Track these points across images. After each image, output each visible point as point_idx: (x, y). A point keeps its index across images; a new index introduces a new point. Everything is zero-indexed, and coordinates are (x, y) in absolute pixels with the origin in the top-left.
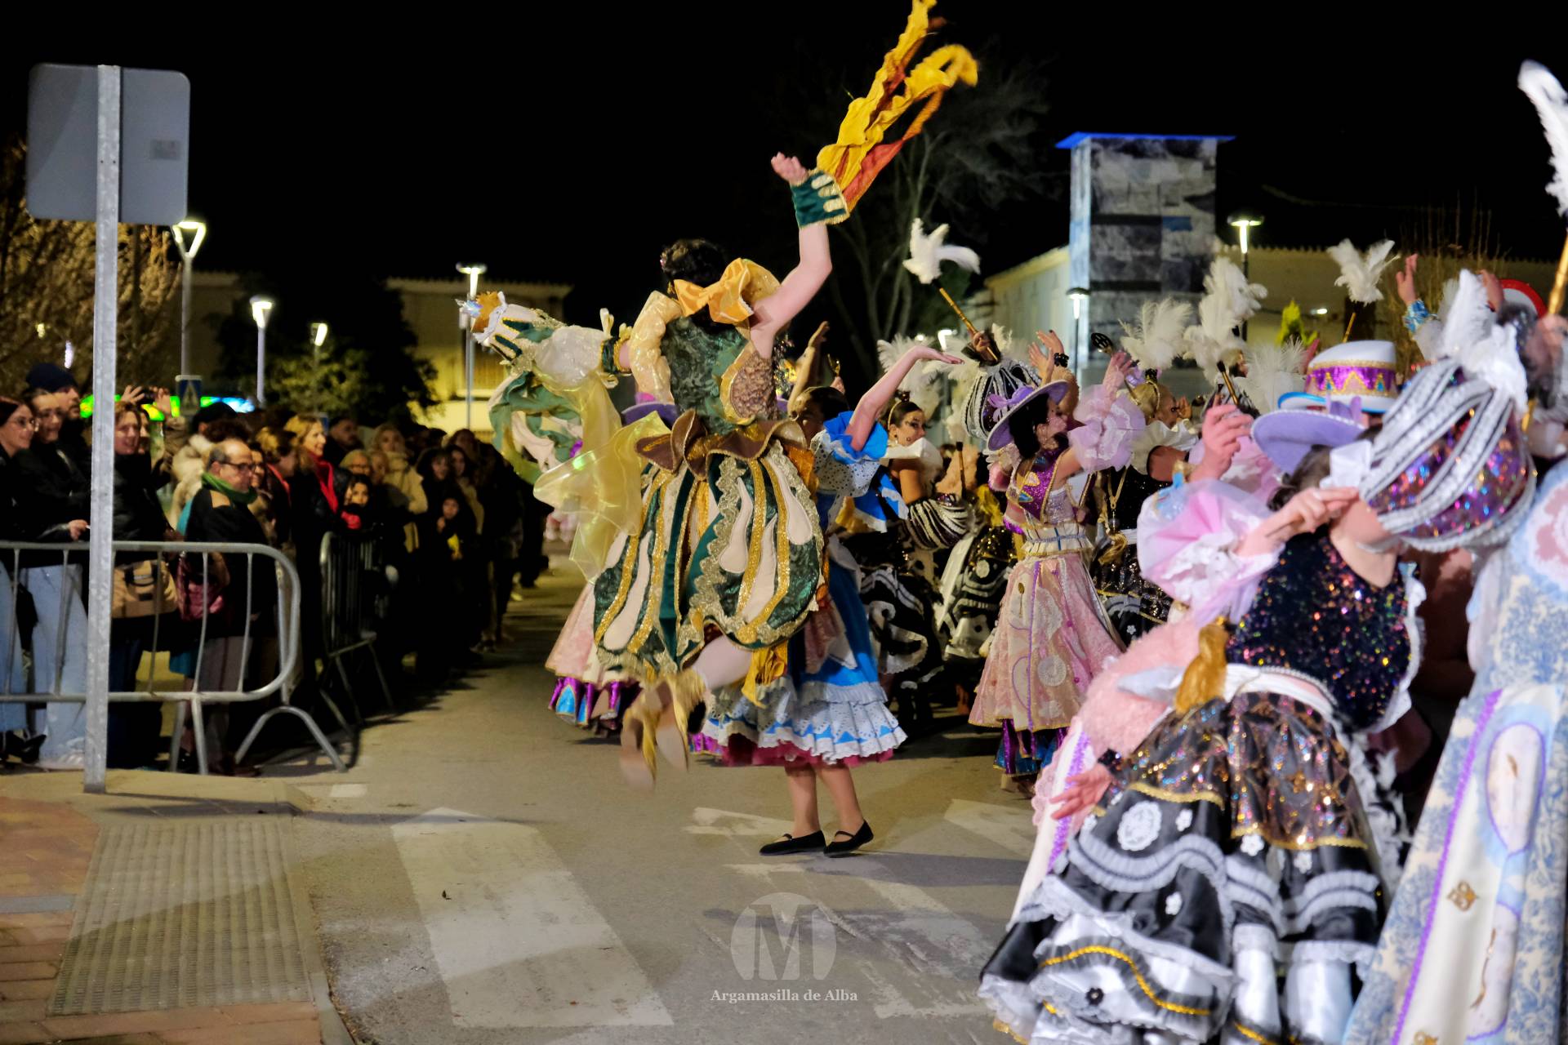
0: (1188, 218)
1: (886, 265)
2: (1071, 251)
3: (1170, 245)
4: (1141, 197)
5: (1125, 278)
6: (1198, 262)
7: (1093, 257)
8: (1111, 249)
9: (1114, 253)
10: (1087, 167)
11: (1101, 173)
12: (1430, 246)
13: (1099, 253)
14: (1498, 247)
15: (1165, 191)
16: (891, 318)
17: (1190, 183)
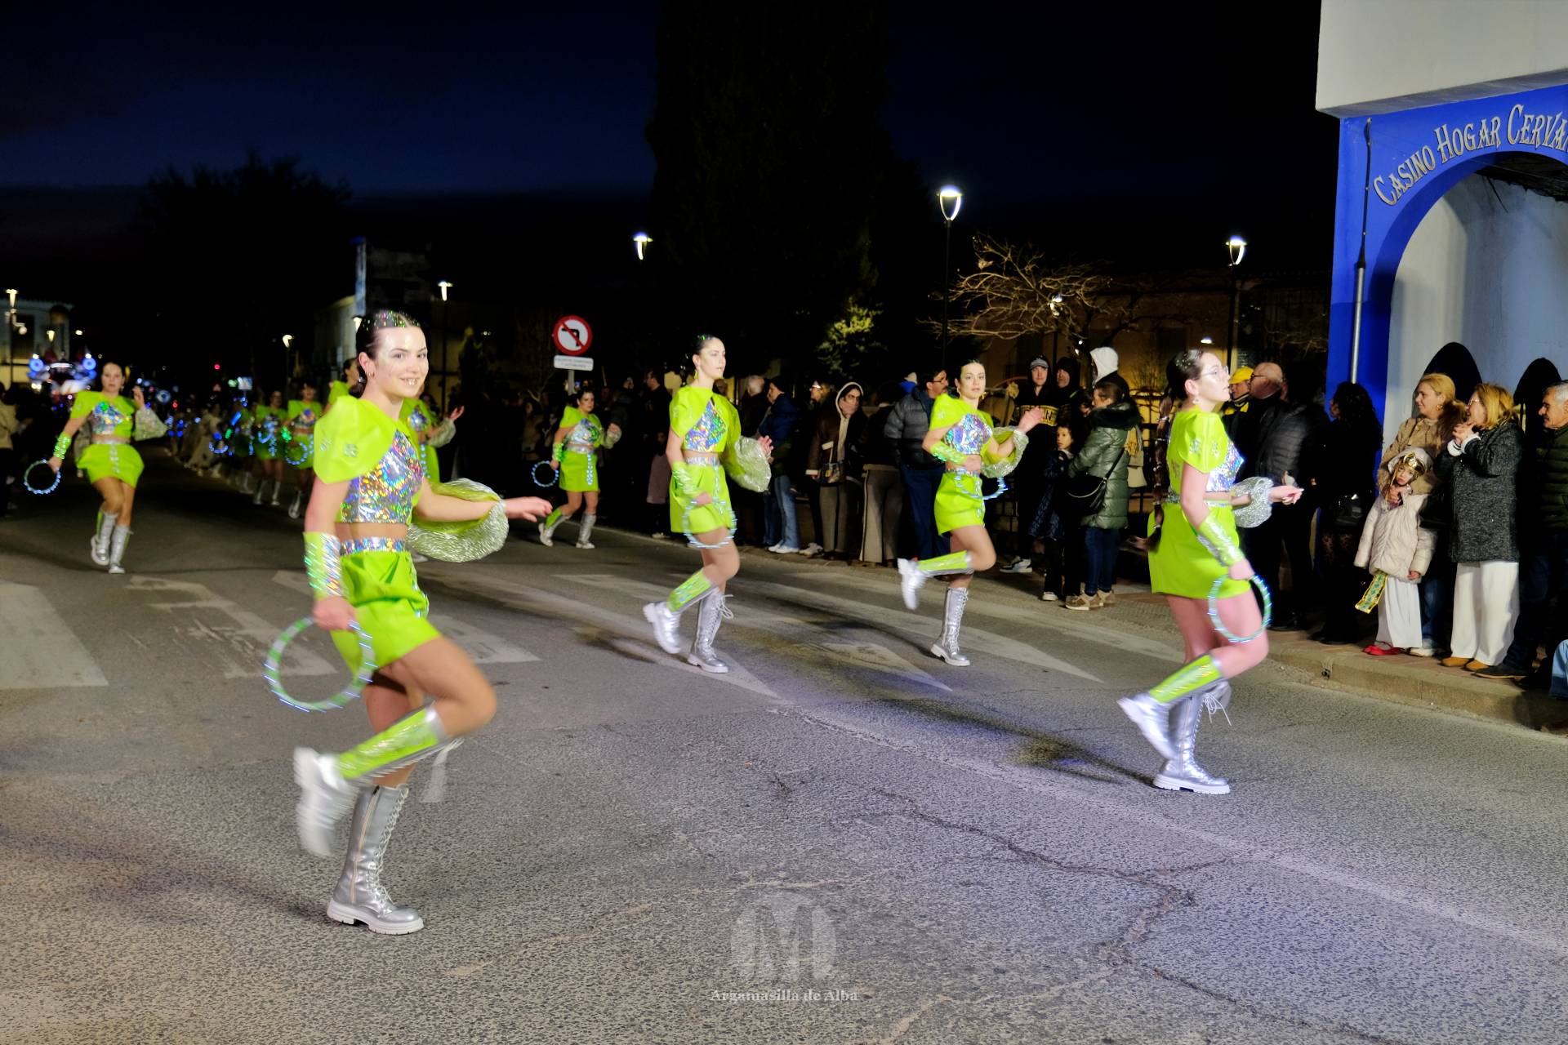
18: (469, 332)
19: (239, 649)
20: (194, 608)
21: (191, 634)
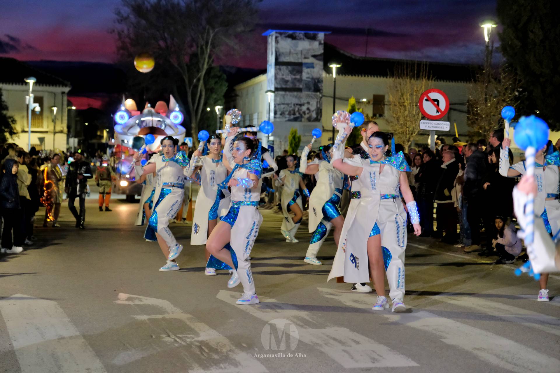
0: (313, 64)
1: (195, 81)
2: (267, 76)
3: (306, 74)
4: (295, 55)
5: (288, 87)
6: (316, 81)
7: (276, 78)
8: (283, 75)
9: (284, 77)
10: (274, 43)
11: (279, 45)
12: (405, 75)
13: (278, 77)
14: (431, 76)
15: (304, 53)
16: (197, 102)
17: (313, 50)
18: (352, 101)
19: (199, 353)
20: (164, 319)
21: (164, 339)
